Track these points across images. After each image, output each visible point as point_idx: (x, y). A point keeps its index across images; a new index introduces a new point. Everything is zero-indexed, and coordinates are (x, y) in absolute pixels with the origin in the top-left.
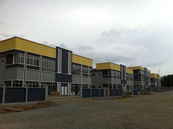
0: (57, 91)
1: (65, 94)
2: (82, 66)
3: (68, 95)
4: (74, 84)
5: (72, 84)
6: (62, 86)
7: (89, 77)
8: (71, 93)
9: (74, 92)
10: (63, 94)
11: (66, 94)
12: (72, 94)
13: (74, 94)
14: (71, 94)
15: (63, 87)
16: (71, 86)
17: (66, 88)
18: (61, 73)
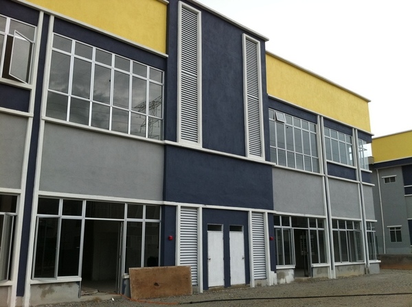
0: (173, 263)
1: (233, 282)
2: (321, 122)
3: (253, 284)
4: (285, 219)
5: (274, 219)
6: (209, 226)
7: (359, 180)
8: (273, 269)
9: (288, 263)
10: (216, 279)
11: (238, 278)
12: (281, 275)
13: (290, 277)
14: (272, 276)
15: (216, 238)
16: (272, 230)
17: (236, 238)
18: (198, 146)
